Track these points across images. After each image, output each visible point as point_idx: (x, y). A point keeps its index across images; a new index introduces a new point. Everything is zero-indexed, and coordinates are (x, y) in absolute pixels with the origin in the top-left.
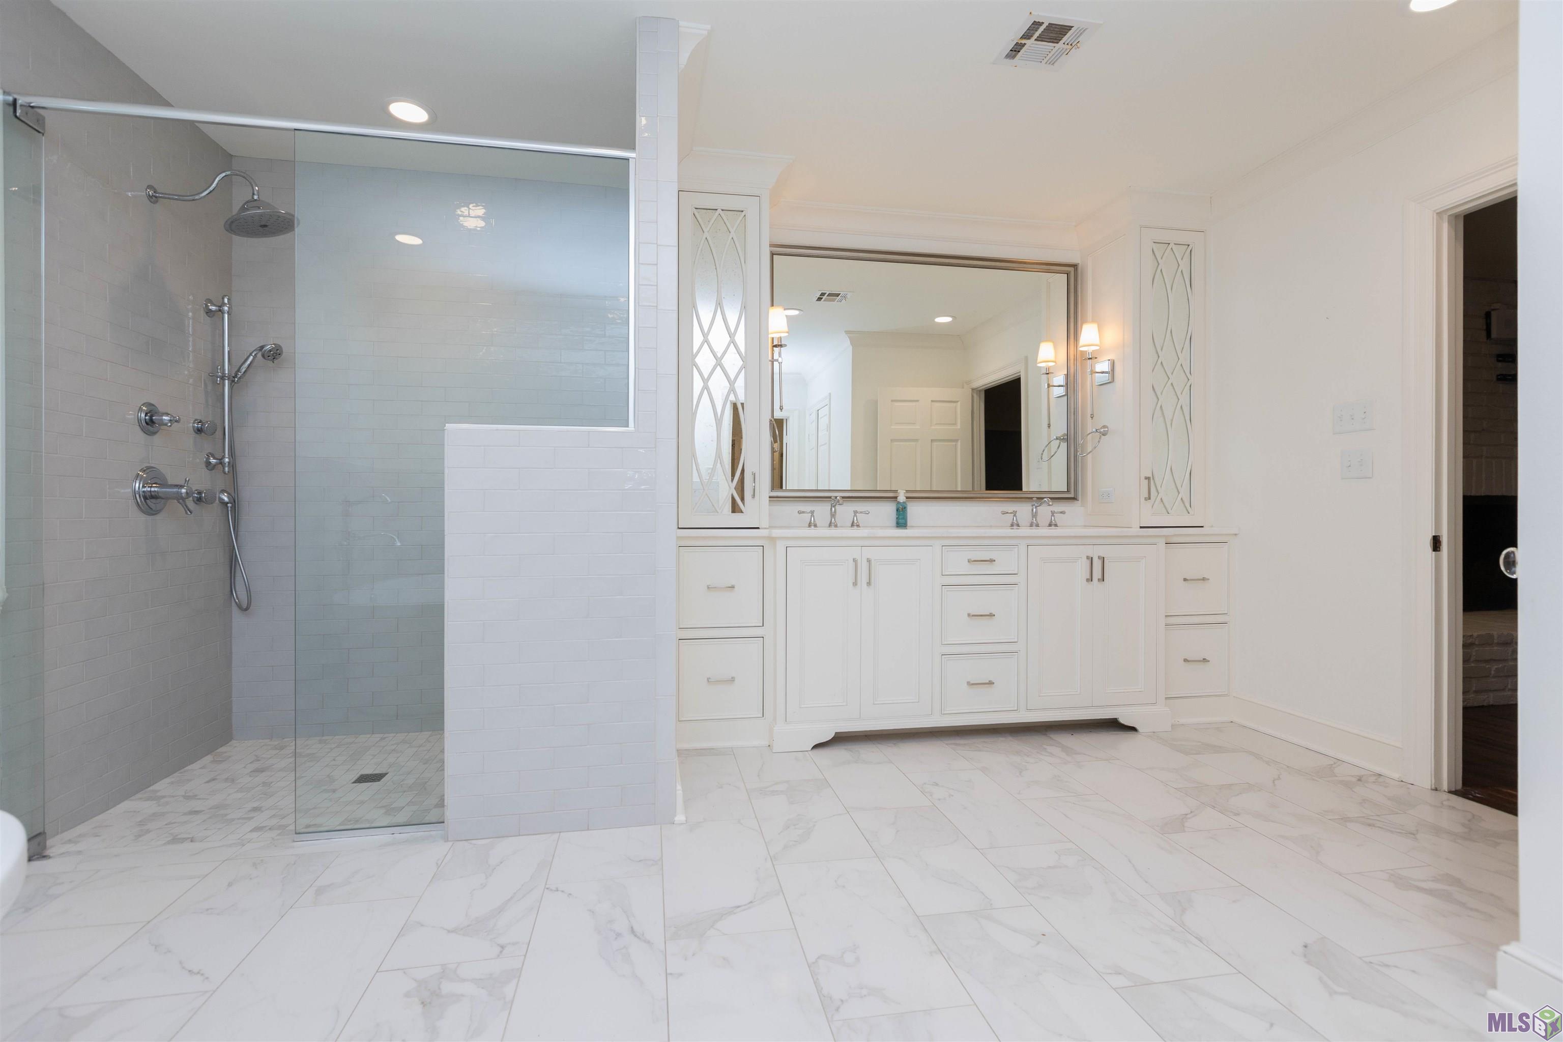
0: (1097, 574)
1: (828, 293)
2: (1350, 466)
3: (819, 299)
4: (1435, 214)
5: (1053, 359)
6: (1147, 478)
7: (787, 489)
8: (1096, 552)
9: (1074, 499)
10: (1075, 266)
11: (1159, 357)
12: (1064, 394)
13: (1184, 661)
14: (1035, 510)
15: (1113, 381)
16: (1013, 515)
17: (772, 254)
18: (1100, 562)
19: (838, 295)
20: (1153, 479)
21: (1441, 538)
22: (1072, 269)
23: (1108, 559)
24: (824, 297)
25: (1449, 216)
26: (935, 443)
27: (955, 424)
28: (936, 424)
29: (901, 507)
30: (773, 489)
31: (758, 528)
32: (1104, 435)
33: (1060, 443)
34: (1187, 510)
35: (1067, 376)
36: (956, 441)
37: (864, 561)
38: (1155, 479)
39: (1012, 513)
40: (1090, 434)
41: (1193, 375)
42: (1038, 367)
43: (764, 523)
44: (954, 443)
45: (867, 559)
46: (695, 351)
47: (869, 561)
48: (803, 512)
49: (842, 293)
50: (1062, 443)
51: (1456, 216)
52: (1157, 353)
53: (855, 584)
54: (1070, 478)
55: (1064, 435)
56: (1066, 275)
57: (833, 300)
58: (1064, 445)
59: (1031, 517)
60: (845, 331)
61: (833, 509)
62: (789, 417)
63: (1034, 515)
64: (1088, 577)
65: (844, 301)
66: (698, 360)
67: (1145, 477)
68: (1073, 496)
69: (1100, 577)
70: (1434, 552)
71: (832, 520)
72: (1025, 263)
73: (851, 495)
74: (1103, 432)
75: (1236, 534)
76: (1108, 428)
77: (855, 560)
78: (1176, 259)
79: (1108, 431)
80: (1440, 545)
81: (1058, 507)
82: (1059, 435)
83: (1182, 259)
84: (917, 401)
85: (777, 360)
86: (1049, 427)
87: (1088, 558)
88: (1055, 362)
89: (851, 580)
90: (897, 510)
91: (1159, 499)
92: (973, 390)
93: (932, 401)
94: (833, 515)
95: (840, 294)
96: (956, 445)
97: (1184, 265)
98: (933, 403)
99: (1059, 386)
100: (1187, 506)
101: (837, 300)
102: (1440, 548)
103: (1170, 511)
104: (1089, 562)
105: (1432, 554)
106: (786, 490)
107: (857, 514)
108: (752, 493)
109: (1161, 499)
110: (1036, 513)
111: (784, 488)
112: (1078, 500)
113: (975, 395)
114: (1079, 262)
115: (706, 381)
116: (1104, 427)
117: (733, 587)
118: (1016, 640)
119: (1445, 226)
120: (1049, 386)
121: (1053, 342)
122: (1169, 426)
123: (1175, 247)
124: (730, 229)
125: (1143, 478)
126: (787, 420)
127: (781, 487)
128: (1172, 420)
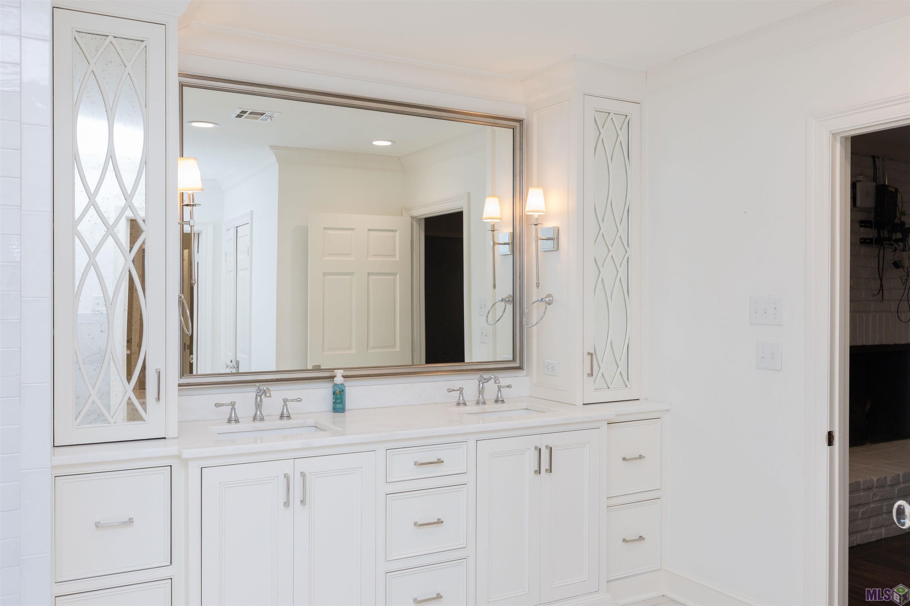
0: (545, 465)
1: (250, 111)
2: (763, 357)
3: (239, 116)
4: (831, 134)
5: (499, 216)
6: (591, 354)
7: (199, 373)
8: (543, 442)
9: (520, 368)
10: (520, 121)
11: (600, 229)
12: (509, 253)
13: (623, 541)
14: (481, 385)
15: (557, 248)
16: (459, 392)
17: (182, 86)
18: (548, 452)
19: (262, 114)
20: (595, 353)
21: (834, 433)
22: (517, 124)
23: (554, 448)
24: (245, 115)
25: (841, 137)
26: (372, 277)
27: (394, 256)
28: (373, 255)
29: (338, 389)
30: (182, 374)
31: (165, 438)
32: (549, 304)
33: (506, 306)
34: (625, 383)
35: (513, 235)
36: (394, 274)
37: (298, 476)
38: (597, 354)
39: (458, 390)
40: (535, 302)
41: (630, 248)
42: (483, 221)
43: (172, 432)
44: (393, 277)
45: (301, 473)
46: (77, 216)
47: (303, 475)
48: (222, 405)
49: (267, 113)
50: (507, 305)
51: (846, 138)
52: (599, 224)
53: (287, 504)
54: (516, 347)
55: (509, 296)
56: (513, 129)
57: (257, 119)
58: (510, 307)
59: (478, 393)
60: (270, 146)
61: (259, 398)
62: (201, 232)
63: (481, 392)
64: (537, 468)
65: (269, 120)
66: (81, 228)
67: (588, 353)
68: (518, 366)
69: (548, 467)
70: (829, 447)
71: (256, 413)
72: (471, 115)
73: (279, 378)
74: (548, 301)
75: (667, 410)
76: (553, 298)
77: (286, 476)
78: (616, 129)
79: (553, 299)
80: (833, 439)
81: (505, 378)
82: (504, 297)
83: (621, 130)
84: (353, 229)
85: (188, 223)
86: (495, 288)
87: (536, 448)
88: (501, 219)
89: (282, 498)
90: (334, 394)
91: (600, 375)
92: (412, 218)
93: (369, 230)
94: (258, 406)
95: (265, 113)
96: (394, 278)
97: (623, 137)
98: (370, 232)
99: (505, 244)
100: (626, 378)
101: (261, 119)
102: (833, 442)
103: (610, 386)
104: (537, 453)
105: (827, 448)
106: (198, 376)
107: (288, 403)
108: (156, 396)
109: (602, 374)
110: (482, 388)
111: (194, 372)
112: (524, 370)
113: (415, 224)
114: (525, 118)
115: (92, 255)
116: (549, 296)
117: (131, 521)
118: (464, 546)
119: (838, 146)
120: (494, 244)
121: (499, 197)
122: (609, 299)
123: (614, 117)
124: (127, 64)
125: (586, 354)
126: (199, 234)
127: (191, 372)
128: (612, 293)
